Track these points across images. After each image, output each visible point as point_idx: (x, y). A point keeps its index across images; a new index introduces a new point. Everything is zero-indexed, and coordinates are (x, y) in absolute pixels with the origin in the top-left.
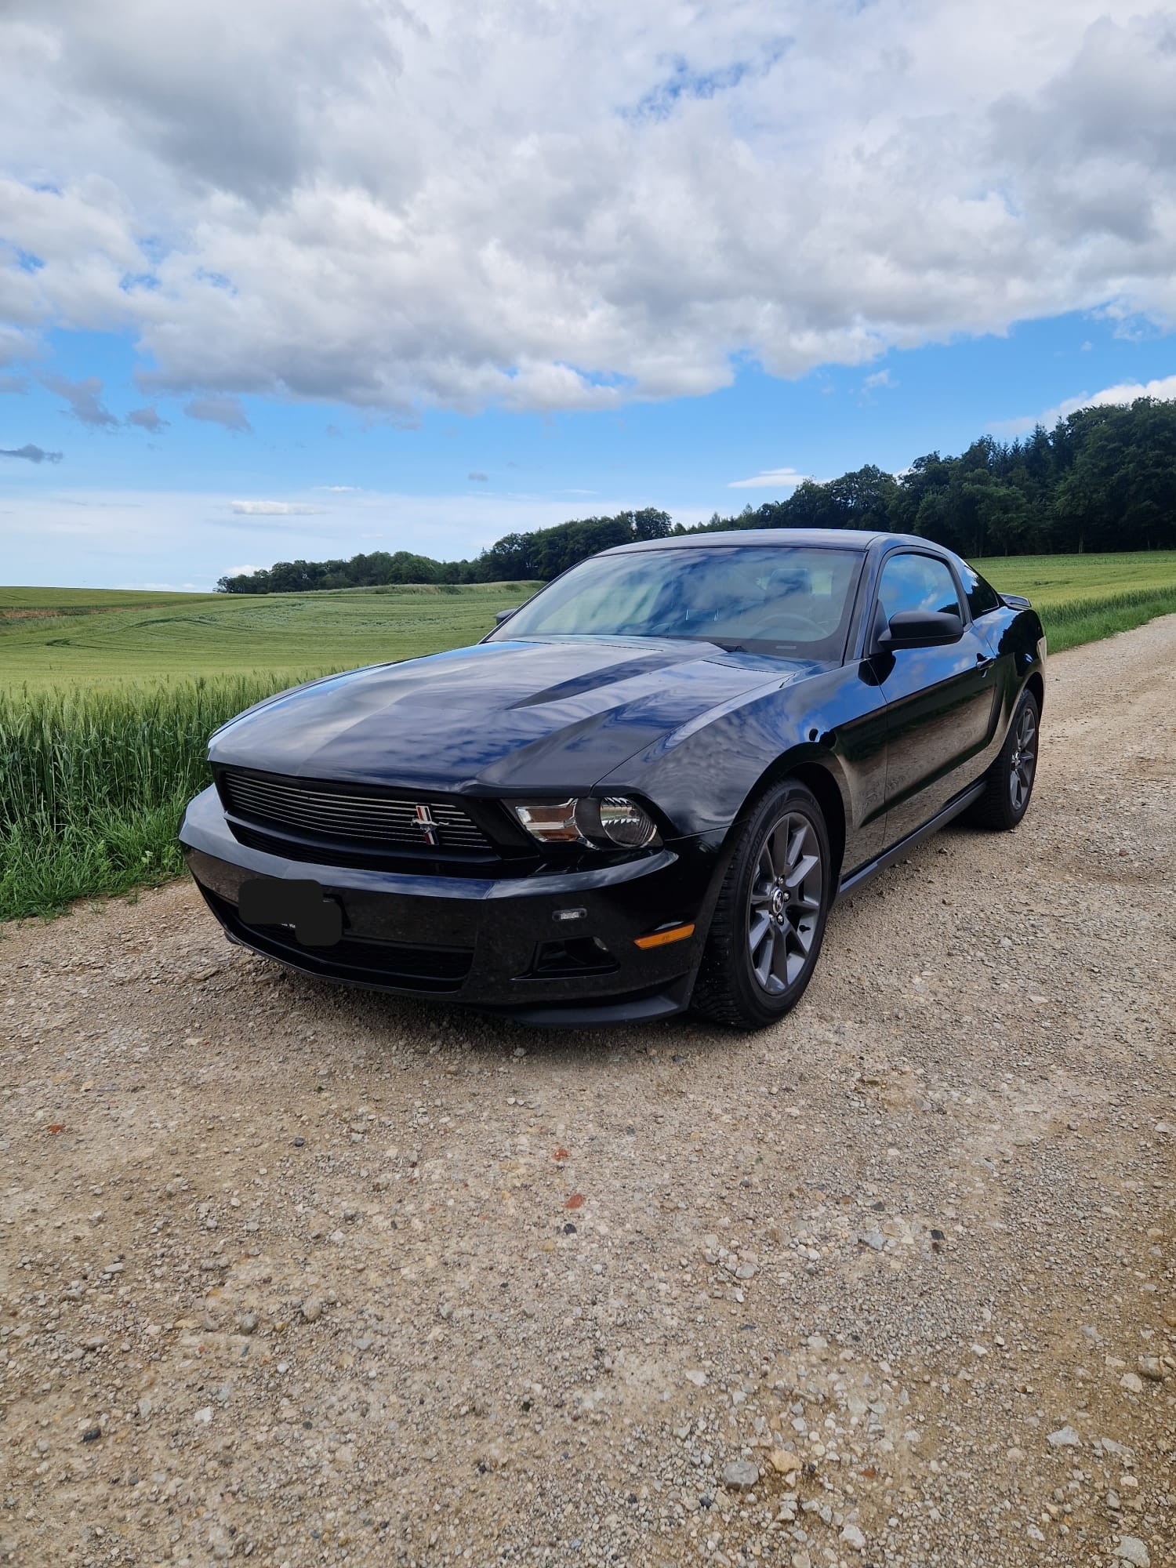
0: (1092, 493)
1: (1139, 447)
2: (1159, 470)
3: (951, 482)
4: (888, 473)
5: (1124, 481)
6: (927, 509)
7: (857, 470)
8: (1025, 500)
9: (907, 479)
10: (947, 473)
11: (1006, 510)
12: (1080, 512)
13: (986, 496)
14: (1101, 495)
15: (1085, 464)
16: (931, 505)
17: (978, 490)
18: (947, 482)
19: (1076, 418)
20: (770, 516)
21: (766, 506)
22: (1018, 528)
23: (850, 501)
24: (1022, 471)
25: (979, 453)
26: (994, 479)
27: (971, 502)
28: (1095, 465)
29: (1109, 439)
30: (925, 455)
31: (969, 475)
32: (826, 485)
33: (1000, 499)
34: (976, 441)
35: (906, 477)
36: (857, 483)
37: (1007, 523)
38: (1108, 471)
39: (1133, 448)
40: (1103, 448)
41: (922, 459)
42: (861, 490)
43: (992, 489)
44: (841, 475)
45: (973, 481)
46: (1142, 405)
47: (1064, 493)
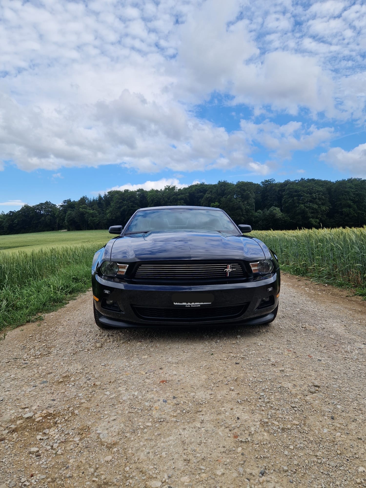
0: (116, 213)
1: (127, 202)
2: (132, 208)
3: (76, 208)
4: (54, 204)
5: (124, 210)
6: (69, 215)
7: (44, 202)
8: (98, 214)
9: (61, 206)
10: (74, 205)
11: (93, 217)
12: (114, 218)
13: (88, 213)
14: (119, 214)
15: (114, 205)
16: (70, 214)
17: (84, 211)
18: (74, 208)
19: (109, 193)
20: (13, 215)
21: (11, 212)
22: (97, 222)
23: (42, 212)
24: (96, 206)
25: (83, 200)
26: (89, 208)
27: (82, 214)
28: (116, 206)
29: (119, 199)
30: (66, 199)
31: (81, 206)
32: (33, 206)
33: (91, 214)
34: (82, 197)
35: (61, 205)
36: (44, 206)
37: (94, 220)
38: (120, 207)
39: (125, 202)
40: (118, 202)
41: (66, 201)
42: (45, 208)
43: (88, 211)
44: (38, 204)
45: (83, 208)
46: (126, 191)
47: (109, 213)
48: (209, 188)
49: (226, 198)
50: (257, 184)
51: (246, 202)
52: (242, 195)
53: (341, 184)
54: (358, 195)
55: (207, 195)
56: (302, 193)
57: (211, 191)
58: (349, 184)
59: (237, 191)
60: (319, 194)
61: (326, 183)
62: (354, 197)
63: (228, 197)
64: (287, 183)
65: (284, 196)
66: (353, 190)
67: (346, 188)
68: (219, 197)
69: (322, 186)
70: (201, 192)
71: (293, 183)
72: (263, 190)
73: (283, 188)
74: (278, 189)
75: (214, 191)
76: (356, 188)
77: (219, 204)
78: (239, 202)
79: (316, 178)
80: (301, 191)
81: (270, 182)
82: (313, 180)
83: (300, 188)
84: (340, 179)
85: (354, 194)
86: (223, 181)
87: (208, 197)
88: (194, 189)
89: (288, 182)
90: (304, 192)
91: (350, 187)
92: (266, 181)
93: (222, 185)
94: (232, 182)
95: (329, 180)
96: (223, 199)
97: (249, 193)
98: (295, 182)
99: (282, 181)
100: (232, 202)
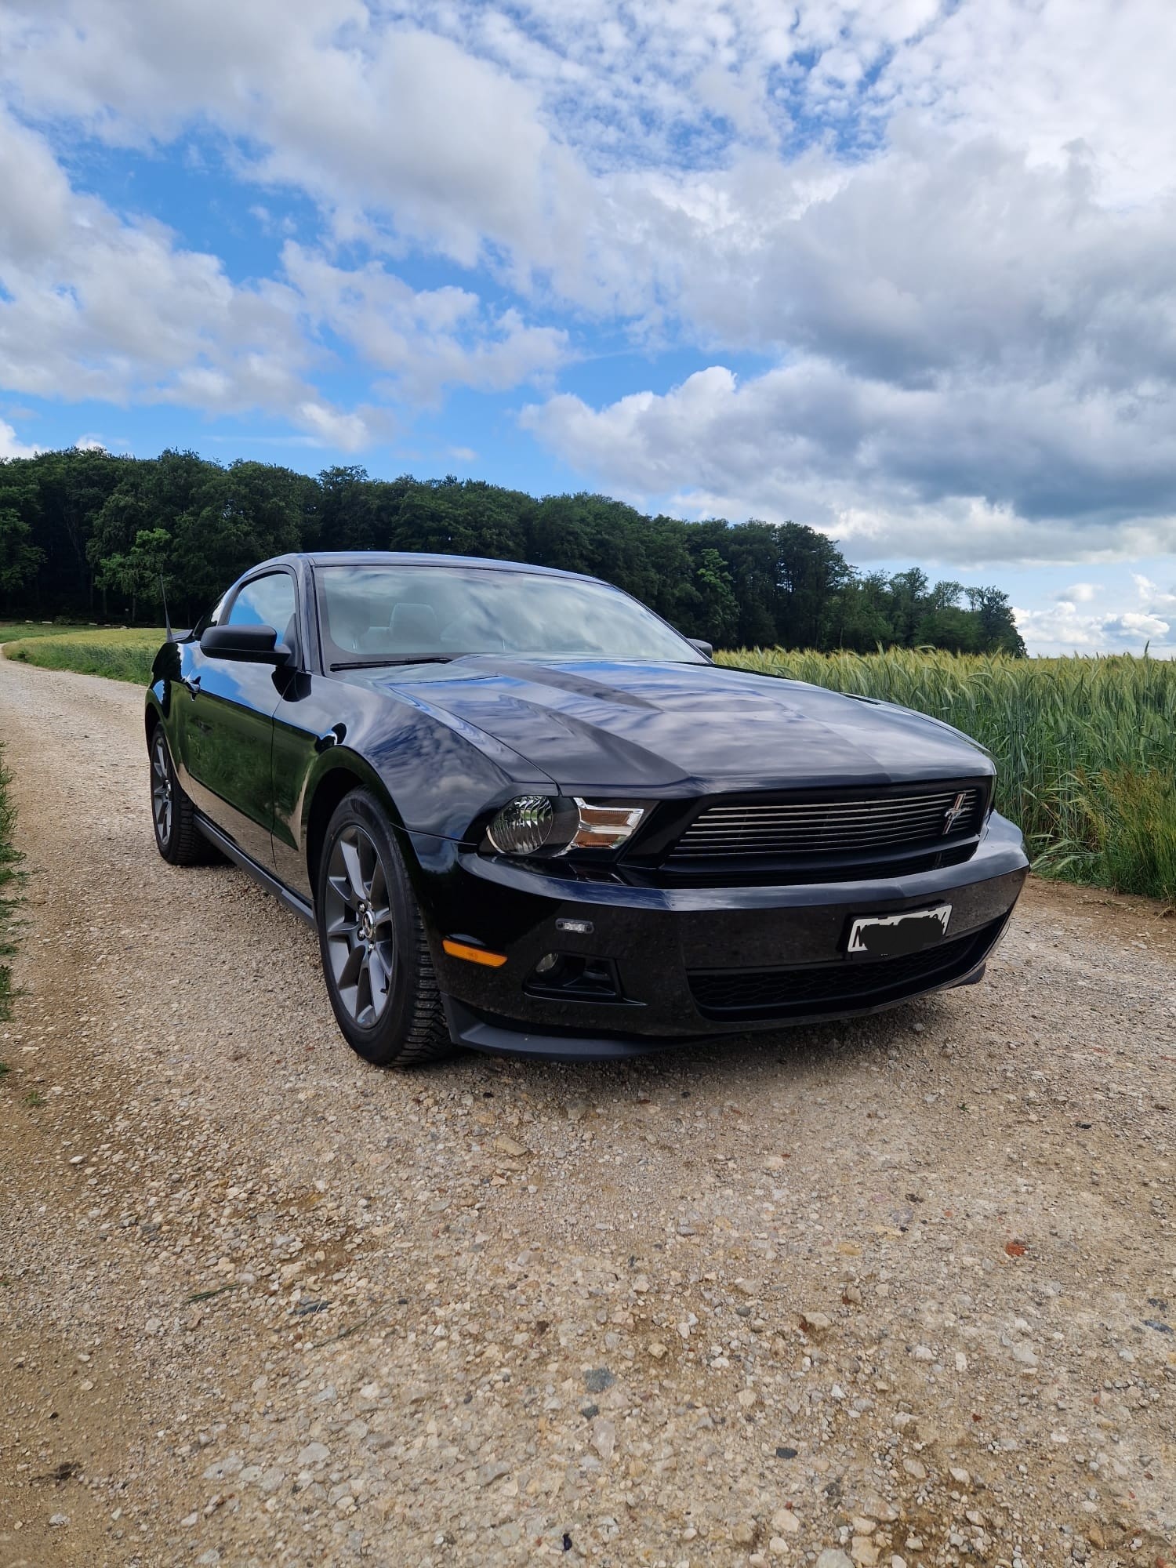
48: (127, 472)
49: (198, 515)
50: (306, 478)
51: (271, 538)
52: (258, 509)
53: (558, 506)
54: (602, 544)
55: (119, 499)
56: (450, 524)
57: (135, 486)
58: (582, 512)
59: (236, 494)
60: (500, 534)
61: (518, 499)
62: (592, 552)
63: (204, 513)
64: (404, 487)
65: (395, 529)
66: (588, 530)
67: (571, 521)
68: (168, 510)
69: (507, 507)
70: (92, 484)
71: (421, 489)
72: (327, 501)
73: (395, 502)
74: (375, 503)
75: (145, 485)
76: (597, 525)
77: (168, 536)
78: (247, 534)
79: (490, 482)
80: (445, 517)
81: (348, 475)
82: (482, 486)
83: (444, 506)
84: (557, 492)
85: (592, 541)
86: (182, 453)
87: (122, 503)
88: (60, 469)
89: (407, 483)
90: (457, 522)
91: (583, 520)
92: (339, 472)
93: (178, 468)
94: (213, 460)
95: (525, 492)
96: (185, 519)
97: (282, 504)
98: (429, 487)
99: (389, 477)
100: (218, 531)
